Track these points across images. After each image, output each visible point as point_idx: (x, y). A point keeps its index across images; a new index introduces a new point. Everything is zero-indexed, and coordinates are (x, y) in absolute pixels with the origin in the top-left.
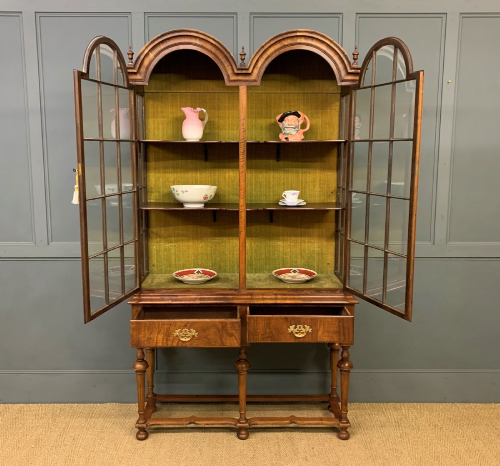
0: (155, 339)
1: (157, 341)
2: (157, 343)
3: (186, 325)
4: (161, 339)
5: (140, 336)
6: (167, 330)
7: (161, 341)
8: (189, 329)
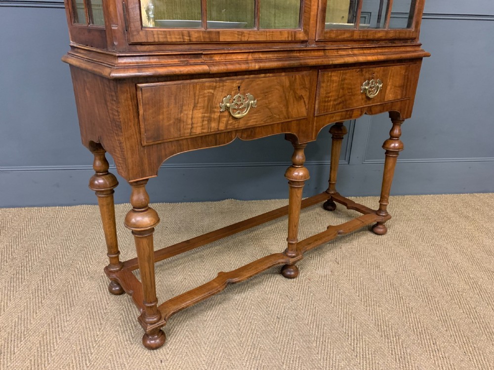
0: (190, 122)
1: (192, 124)
2: (192, 128)
3: (239, 87)
4: (200, 120)
5: (161, 117)
6: (209, 100)
7: (200, 124)
8: (244, 94)
